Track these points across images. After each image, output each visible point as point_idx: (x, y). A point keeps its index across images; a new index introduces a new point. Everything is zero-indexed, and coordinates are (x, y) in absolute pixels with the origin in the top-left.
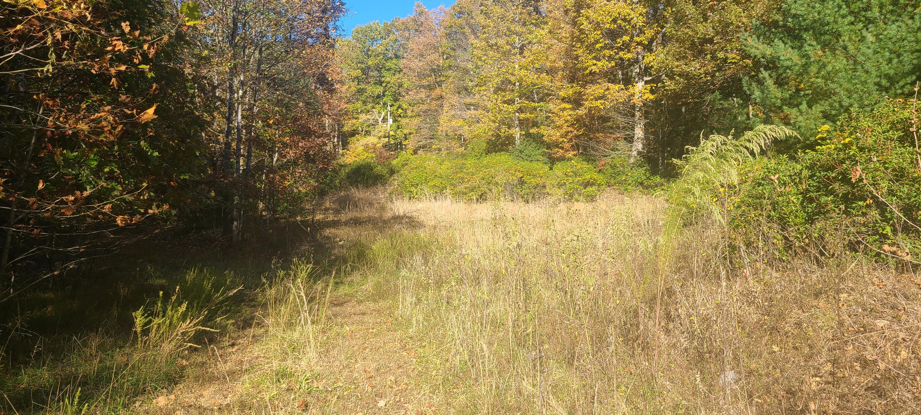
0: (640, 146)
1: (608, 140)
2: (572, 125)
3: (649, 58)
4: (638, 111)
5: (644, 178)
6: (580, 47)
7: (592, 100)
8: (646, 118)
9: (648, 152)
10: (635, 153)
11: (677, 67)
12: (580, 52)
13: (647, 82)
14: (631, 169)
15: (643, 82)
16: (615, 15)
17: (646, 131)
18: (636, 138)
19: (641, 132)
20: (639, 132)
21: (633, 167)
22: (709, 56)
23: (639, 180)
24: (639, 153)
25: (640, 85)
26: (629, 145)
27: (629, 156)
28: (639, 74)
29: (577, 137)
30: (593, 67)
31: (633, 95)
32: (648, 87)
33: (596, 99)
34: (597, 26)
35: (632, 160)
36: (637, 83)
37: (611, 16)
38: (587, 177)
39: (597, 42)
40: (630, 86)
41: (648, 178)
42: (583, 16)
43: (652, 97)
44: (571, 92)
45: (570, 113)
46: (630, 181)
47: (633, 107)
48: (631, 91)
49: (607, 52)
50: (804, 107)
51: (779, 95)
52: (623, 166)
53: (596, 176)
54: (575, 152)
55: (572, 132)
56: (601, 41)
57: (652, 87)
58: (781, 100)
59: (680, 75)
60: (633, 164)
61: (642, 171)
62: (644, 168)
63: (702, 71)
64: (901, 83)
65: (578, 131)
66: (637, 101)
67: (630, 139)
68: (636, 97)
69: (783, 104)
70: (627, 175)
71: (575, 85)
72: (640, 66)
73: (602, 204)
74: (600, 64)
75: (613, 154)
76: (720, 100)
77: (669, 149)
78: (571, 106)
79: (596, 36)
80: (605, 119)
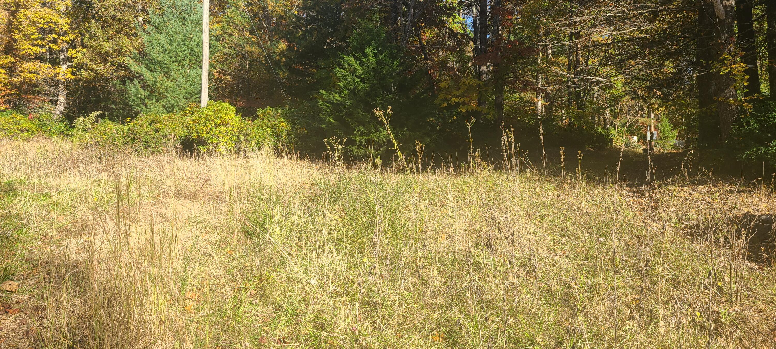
0: (62, 108)
1: (37, 101)
2: (6, 86)
3: (71, 52)
4: (62, 84)
5: (64, 129)
6: (17, 33)
7: (27, 73)
8: (67, 89)
9: (68, 112)
10: (58, 112)
11: (90, 65)
12: (17, 37)
13: (69, 66)
14: (55, 123)
15: (66, 66)
16: (47, 20)
17: (67, 97)
18: (59, 102)
19: (64, 99)
20: (62, 99)
21: (56, 121)
22: (109, 64)
23: (61, 131)
24: (61, 113)
25: (64, 68)
26: (54, 106)
27: (54, 114)
28: (63, 60)
29: (8, 95)
30: (29, 51)
31: (59, 73)
32: (70, 70)
33: (31, 73)
34: (33, 23)
35: (56, 117)
36: (61, 65)
37: (44, 20)
38: (24, 125)
39: (33, 34)
40: (57, 67)
41: (68, 130)
42: (21, 13)
43: (72, 77)
44: (6, 61)
45: (4, 76)
46: (54, 131)
47: (58, 81)
48: (57, 70)
49: (39, 42)
50: (154, 101)
51: (143, 93)
52: (49, 120)
53: (31, 126)
54: (7, 106)
55: (5, 91)
56: (35, 34)
57: (73, 70)
58: (144, 96)
59: (92, 70)
60: (56, 119)
61: (63, 124)
62: (65, 123)
63: (105, 71)
64: (194, 97)
65: (10, 91)
66: (60, 77)
67: (55, 103)
68: (61, 75)
69: (145, 98)
70: (52, 126)
71: (9, 56)
72: (64, 55)
73: (34, 143)
74: (34, 49)
75: (41, 111)
76: (120, 84)
77: (83, 111)
78: (5, 71)
79: (32, 30)
80: (34, 86)
